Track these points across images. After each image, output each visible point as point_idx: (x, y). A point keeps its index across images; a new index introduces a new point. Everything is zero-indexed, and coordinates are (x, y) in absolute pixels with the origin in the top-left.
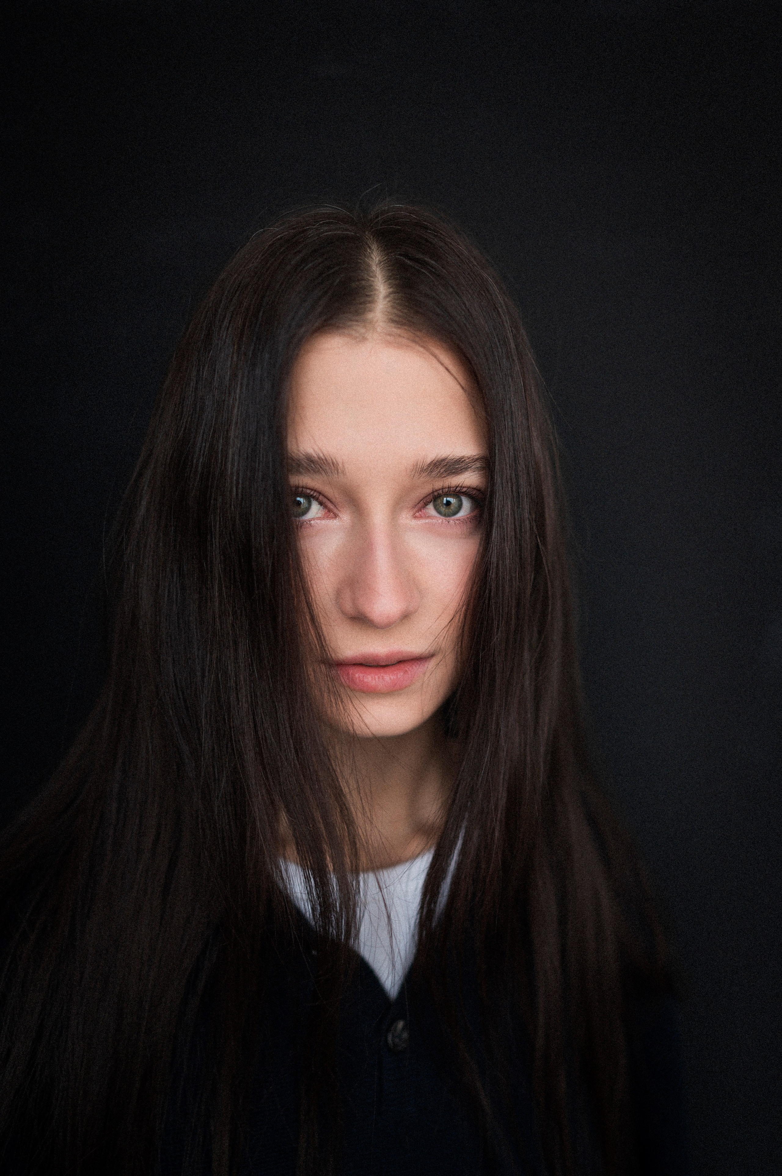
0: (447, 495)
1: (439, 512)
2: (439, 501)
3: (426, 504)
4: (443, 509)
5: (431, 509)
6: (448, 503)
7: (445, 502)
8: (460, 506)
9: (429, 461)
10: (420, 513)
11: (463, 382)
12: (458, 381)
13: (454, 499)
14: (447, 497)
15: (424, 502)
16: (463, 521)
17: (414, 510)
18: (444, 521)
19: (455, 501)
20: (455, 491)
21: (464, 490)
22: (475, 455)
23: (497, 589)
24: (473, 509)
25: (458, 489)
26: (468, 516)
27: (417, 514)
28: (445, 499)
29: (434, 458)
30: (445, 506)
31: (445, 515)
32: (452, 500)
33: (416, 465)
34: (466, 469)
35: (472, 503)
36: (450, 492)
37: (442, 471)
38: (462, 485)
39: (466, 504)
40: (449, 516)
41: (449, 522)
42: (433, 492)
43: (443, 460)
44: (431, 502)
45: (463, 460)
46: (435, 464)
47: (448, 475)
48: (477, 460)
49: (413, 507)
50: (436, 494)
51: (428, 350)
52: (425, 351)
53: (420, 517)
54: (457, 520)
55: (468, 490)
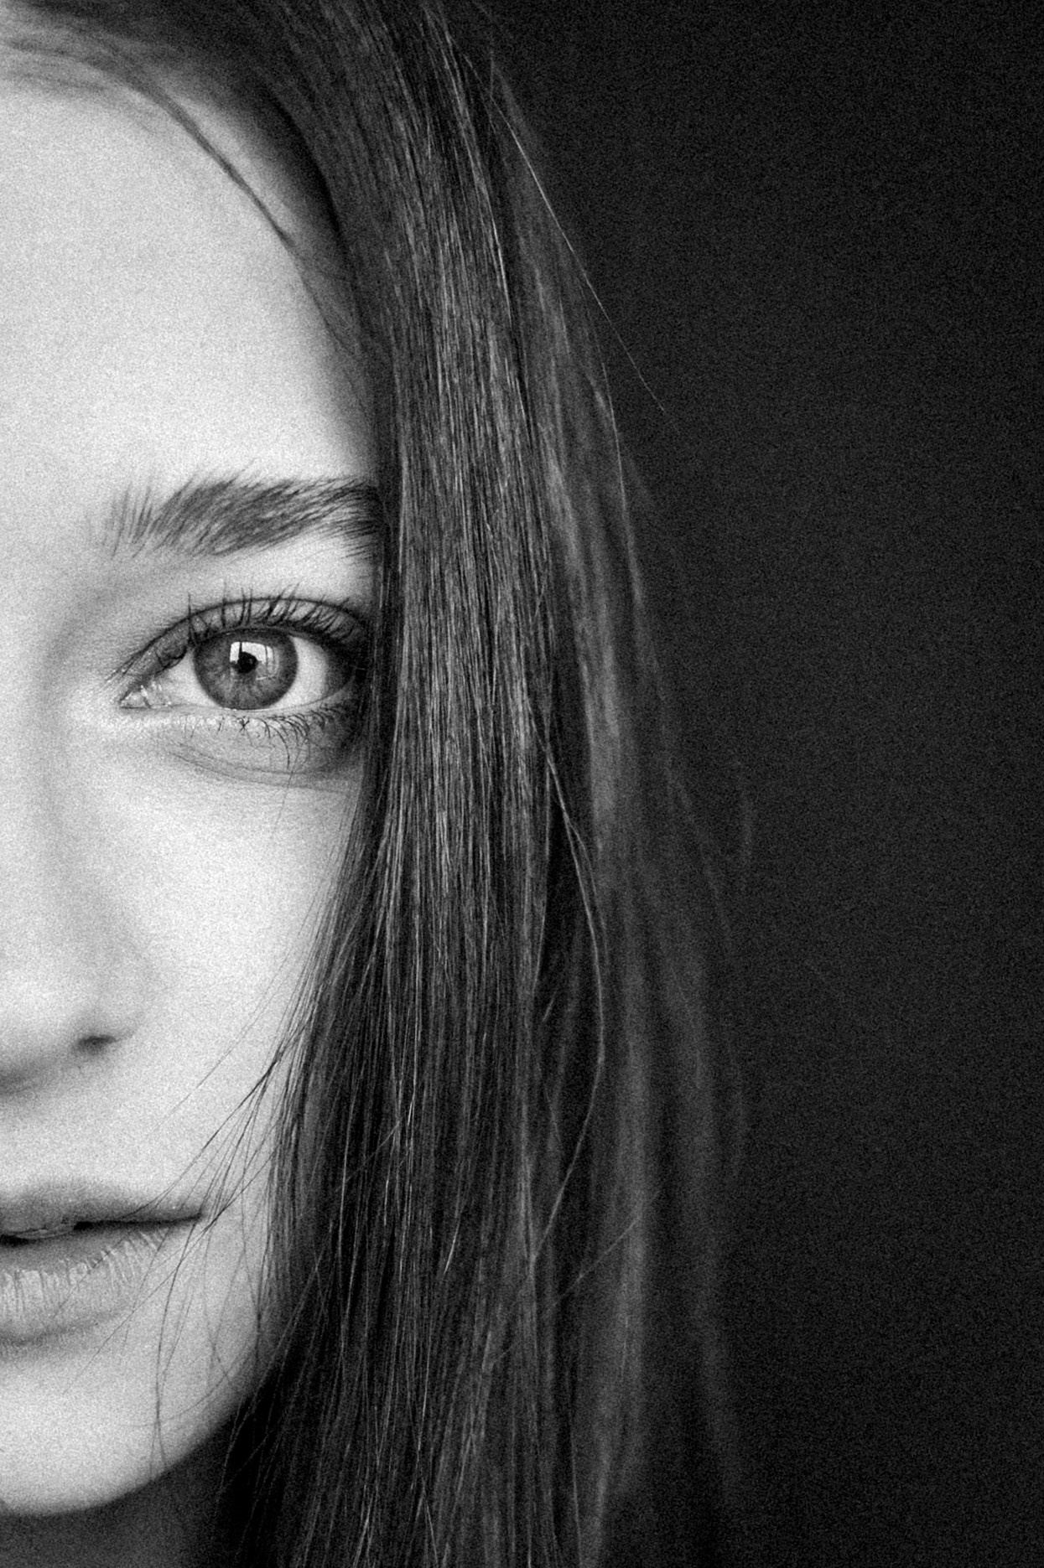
0: (243, 630)
1: (218, 698)
2: (214, 659)
3: (165, 663)
4: (228, 683)
5: (183, 678)
6: (247, 664)
7: (234, 657)
8: (289, 673)
9: (166, 491)
10: (145, 693)
11: (285, 217)
12: (269, 218)
13: (269, 649)
14: (241, 641)
15: (159, 653)
16: (300, 726)
17: (128, 680)
18: (229, 722)
19: (270, 655)
20: (267, 618)
21: (301, 612)
22: (332, 476)
23: (404, 941)
24: (332, 685)
25: (279, 609)
26: (314, 707)
27: (134, 698)
28: (235, 647)
29: (186, 480)
30: (233, 673)
31: (235, 704)
32: (259, 651)
33: (120, 508)
34: (301, 525)
35: (330, 662)
36: (248, 622)
37: (216, 527)
38: (293, 593)
39: (311, 664)
40: (249, 706)
41: (244, 725)
42: (190, 617)
43: (222, 487)
44: (181, 657)
45: (290, 491)
46: (188, 505)
47: (240, 544)
48: (342, 494)
49: (122, 669)
50: (199, 627)
51: (160, 98)
52: (151, 107)
53: (142, 709)
54: (274, 718)
55: (314, 615)
